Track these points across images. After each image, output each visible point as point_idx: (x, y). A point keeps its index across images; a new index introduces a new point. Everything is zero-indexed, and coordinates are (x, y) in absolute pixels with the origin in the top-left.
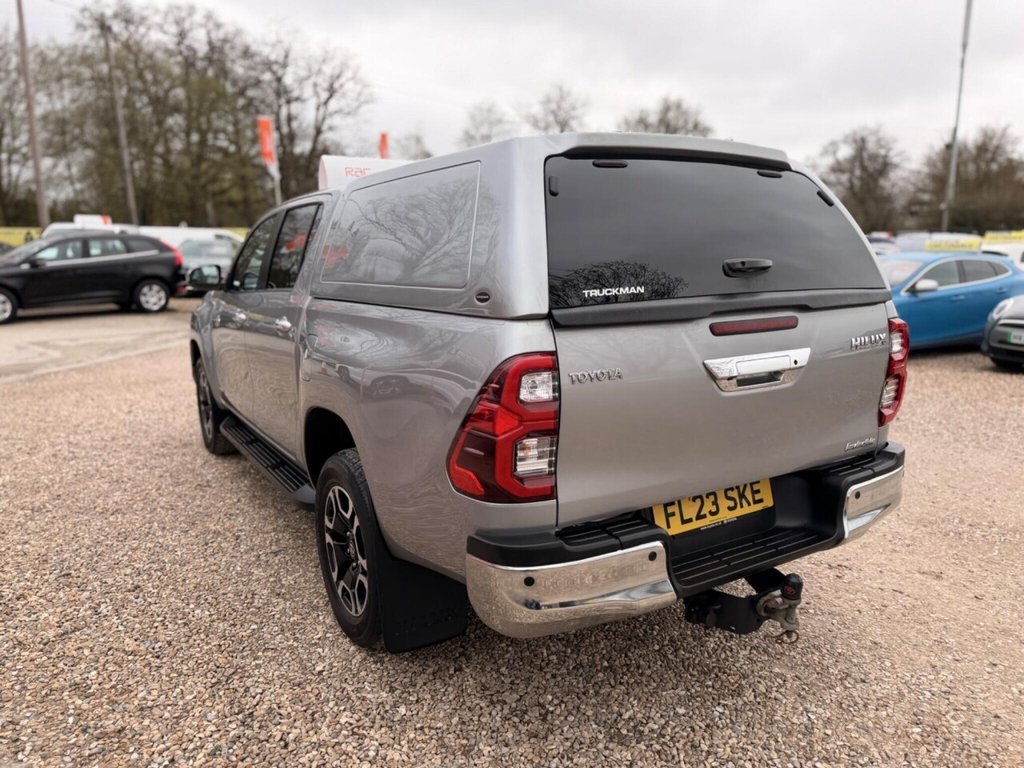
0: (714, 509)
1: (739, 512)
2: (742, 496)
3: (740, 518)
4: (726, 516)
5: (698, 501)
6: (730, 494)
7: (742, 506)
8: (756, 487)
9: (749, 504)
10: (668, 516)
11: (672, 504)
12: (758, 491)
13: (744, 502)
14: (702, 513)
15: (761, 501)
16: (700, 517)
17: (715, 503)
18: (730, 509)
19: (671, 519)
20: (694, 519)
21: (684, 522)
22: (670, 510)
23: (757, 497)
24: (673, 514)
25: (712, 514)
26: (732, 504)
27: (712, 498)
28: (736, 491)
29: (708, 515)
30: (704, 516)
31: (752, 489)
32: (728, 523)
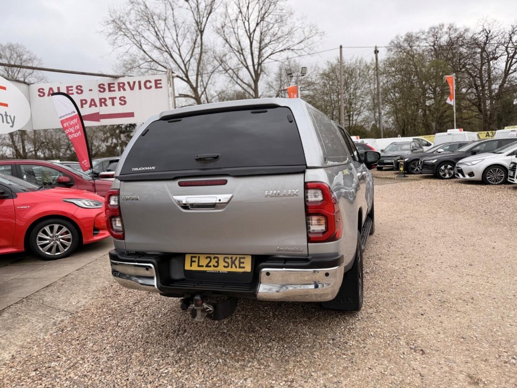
0: (216, 264)
1: (229, 269)
2: (233, 262)
3: (229, 273)
4: (221, 269)
5: (209, 259)
6: (226, 260)
7: (232, 267)
8: (242, 260)
9: (236, 267)
10: (192, 261)
11: (196, 257)
12: (243, 263)
13: (233, 265)
14: (209, 265)
15: (244, 268)
16: (207, 266)
17: (217, 262)
18: (225, 267)
19: (193, 263)
20: (204, 266)
21: (199, 266)
22: (193, 259)
23: (242, 265)
24: (195, 262)
25: (214, 266)
26: (226, 265)
27: (216, 260)
28: (230, 260)
29: (212, 266)
30: (210, 266)
31: (240, 260)
32: (222, 273)
